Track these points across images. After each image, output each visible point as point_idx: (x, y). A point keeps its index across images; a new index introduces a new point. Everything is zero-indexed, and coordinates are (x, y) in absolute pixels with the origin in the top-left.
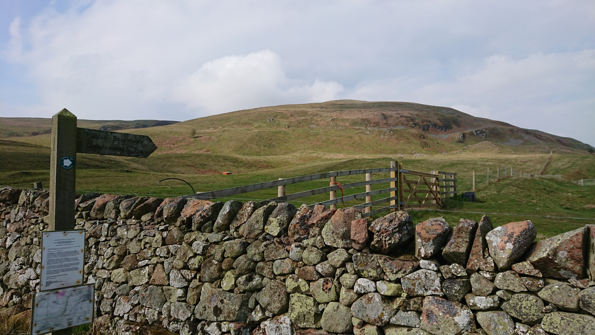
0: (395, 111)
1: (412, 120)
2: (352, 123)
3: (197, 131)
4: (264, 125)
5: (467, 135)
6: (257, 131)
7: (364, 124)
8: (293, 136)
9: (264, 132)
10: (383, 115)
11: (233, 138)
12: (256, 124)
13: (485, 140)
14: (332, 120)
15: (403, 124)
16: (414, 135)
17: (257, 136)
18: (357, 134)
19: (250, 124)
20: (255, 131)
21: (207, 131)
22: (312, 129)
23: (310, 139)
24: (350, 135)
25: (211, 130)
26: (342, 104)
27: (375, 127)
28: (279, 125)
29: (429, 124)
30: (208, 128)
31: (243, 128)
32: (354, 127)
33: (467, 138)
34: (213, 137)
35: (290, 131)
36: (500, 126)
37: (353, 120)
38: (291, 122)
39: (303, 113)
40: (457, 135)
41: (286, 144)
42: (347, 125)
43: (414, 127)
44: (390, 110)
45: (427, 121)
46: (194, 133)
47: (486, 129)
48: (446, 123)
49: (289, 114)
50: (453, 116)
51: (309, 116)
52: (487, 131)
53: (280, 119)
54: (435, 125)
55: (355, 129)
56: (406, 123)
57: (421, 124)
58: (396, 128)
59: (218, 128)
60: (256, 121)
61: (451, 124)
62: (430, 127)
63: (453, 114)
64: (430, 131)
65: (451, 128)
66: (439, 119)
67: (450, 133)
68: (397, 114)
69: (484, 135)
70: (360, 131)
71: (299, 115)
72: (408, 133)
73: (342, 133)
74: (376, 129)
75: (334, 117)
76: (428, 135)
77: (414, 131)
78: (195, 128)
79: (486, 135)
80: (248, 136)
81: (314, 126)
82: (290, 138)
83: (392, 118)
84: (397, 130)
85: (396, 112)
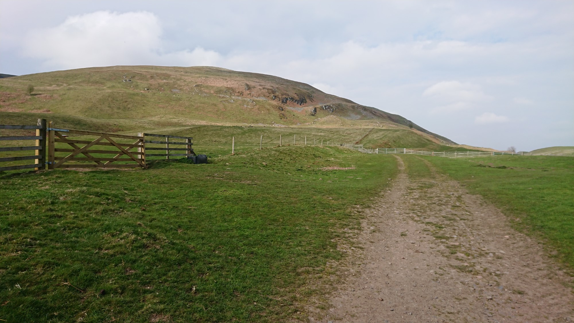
0: (258, 82)
1: (273, 92)
2: (217, 90)
3: (35, 88)
4: (119, 85)
5: (318, 109)
6: (110, 91)
7: (229, 93)
8: (153, 100)
9: (118, 93)
10: (247, 85)
11: (80, 97)
12: (109, 84)
13: (331, 114)
14: (196, 86)
15: (265, 96)
16: (274, 107)
17: (109, 96)
18: (221, 102)
19: (102, 83)
20: (107, 91)
21: (48, 88)
22: (175, 94)
23: (171, 103)
24: (215, 102)
25: (53, 87)
26: (208, 71)
27: (240, 96)
28: (137, 86)
29: (287, 97)
30: (51, 85)
31: (93, 87)
32: (218, 95)
33: (318, 112)
34: (55, 95)
35: (149, 94)
36: (344, 103)
37: (218, 88)
38: (151, 85)
39: (164, 76)
40: (310, 109)
41: (144, 108)
42: (212, 92)
43: (274, 99)
44: (254, 82)
45: (285, 94)
46: (31, 89)
47: (333, 105)
48: (302, 97)
49: (149, 76)
50: (308, 91)
51: (171, 80)
52: (334, 107)
53: (138, 80)
54: (292, 99)
55: (220, 97)
56: (267, 95)
57: (280, 97)
58: (258, 99)
59: (62, 85)
60: (109, 80)
61: (306, 98)
62: (288, 100)
63: (308, 90)
64: (288, 104)
65: (306, 102)
66: (296, 94)
67: (305, 107)
68: (261, 85)
69: (331, 110)
70: (224, 99)
71: (160, 78)
72: (269, 104)
73: (206, 100)
74: (240, 98)
75: (198, 83)
76: (286, 107)
77: (275, 103)
78: (33, 84)
79: (333, 110)
80: (98, 97)
81: (177, 91)
82: (148, 101)
83: (255, 89)
84: (259, 101)
85: (259, 84)
